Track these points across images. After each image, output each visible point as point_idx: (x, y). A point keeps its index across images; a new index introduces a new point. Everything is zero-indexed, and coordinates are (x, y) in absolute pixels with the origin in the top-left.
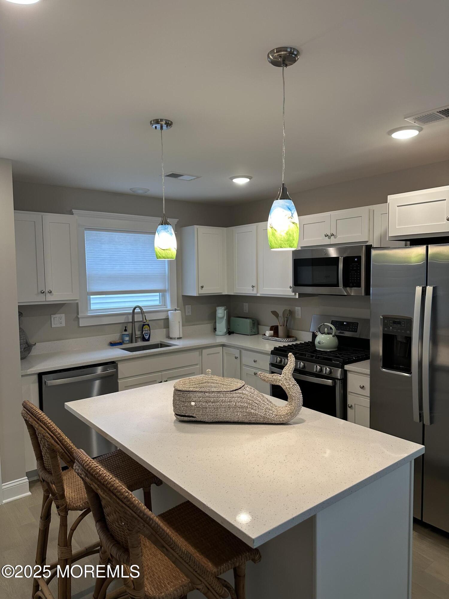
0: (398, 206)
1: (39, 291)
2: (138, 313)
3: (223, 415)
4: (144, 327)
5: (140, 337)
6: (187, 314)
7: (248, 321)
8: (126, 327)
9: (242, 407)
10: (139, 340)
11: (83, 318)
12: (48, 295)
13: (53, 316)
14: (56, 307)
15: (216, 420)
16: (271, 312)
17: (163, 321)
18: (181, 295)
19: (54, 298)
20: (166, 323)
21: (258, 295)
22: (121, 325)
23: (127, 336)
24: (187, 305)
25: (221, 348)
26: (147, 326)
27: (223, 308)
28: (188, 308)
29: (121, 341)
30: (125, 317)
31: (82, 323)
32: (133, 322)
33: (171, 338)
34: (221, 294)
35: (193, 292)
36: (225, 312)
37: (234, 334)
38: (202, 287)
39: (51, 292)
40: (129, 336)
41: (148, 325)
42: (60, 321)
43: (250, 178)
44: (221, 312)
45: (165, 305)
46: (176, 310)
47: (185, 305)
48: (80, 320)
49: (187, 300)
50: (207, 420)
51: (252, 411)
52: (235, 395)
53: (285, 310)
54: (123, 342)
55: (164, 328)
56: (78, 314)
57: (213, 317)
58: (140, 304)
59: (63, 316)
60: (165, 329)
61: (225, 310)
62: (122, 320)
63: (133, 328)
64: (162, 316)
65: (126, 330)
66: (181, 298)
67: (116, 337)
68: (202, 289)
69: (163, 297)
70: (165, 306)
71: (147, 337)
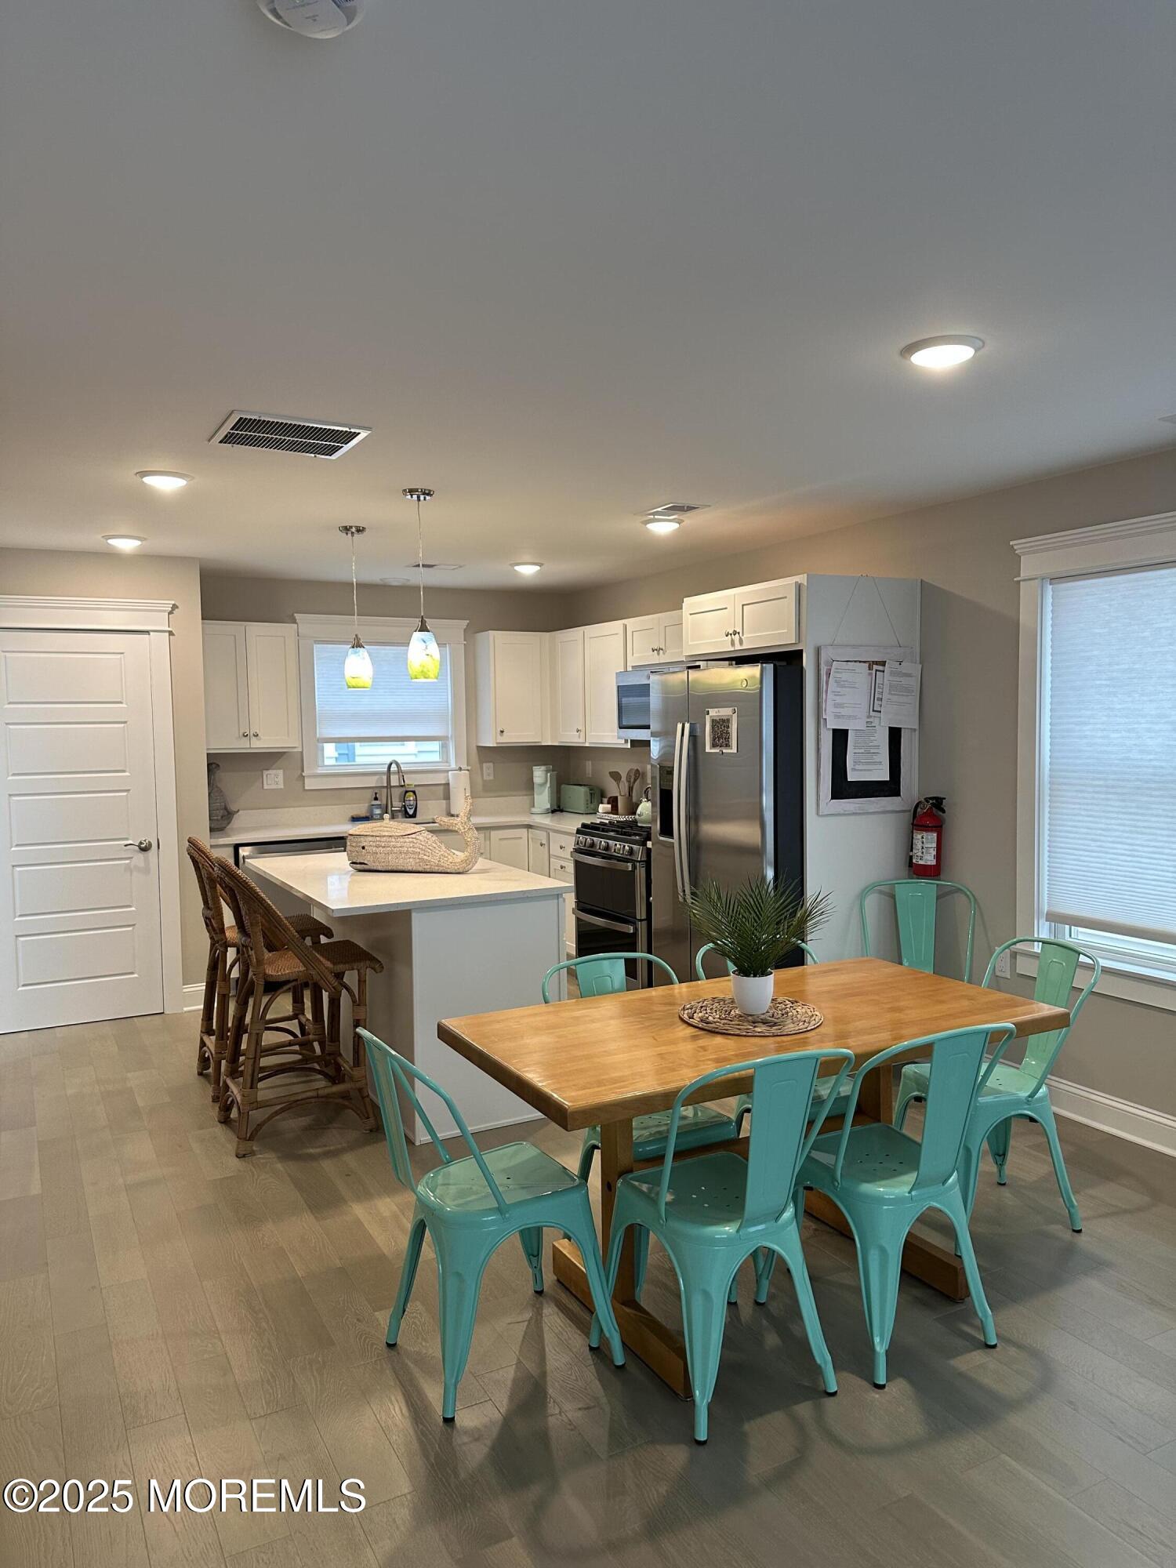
0: (691, 614)
1: (241, 734)
2: (394, 773)
3: (394, 862)
4: (407, 794)
5: (399, 811)
6: (485, 778)
7: (582, 789)
8: (376, 794)
9: (414, 853)
10: (400, 814)
11: (309, 776)
12: (254, 739)
13: (265, 773)
14: (269, 759)
15: (390, 868)
16: (610, 773)
17: (442, 787)
18: (474, 746)
19: (264, 743)
20: (446, 790)
21: (587, 745)
22: (370, 790)
23: (377, 808)
24: (486, 762)
25: (525, 830)
26: (412, 794)
27: (543, 768)
28: (488, 768)
29: (368, 815)
30: (376, 777)
31: (310, 784)
32: (389, 786)
33: (453, 816)
34: (539, 744)
35: (489, 742)
36: (549, 774)
37: (564, 813)
38: (502, 732)
39: (257, 735)
40: (381, 808)
41: (414, 792)
42: (276, 779)
43: (540, 565)
44: (539, 774)
45: (447, 762)
46: (460, 769)
47: (481, 762)
48: (306, 780)
49: (487, 753)
50: (380, 868)
51: (425, 857)
52: (407, 840)
53: (631, 770)
54: (372, 817)
55: (444, 799)
56: (303, 771)
57: (530, 786)
58: (399, 760)
59: (281, 772)
60: (444, 801)
61: (547, 771)
62: (372, 782)
63: (389, 797)
64: (440, 779)
65: (376, 799)
66: (474, 751)
67: (362, 810)
68: (501, 735)
69: (444, 747)
70: (448, 764)
71: (411, 812)
